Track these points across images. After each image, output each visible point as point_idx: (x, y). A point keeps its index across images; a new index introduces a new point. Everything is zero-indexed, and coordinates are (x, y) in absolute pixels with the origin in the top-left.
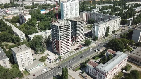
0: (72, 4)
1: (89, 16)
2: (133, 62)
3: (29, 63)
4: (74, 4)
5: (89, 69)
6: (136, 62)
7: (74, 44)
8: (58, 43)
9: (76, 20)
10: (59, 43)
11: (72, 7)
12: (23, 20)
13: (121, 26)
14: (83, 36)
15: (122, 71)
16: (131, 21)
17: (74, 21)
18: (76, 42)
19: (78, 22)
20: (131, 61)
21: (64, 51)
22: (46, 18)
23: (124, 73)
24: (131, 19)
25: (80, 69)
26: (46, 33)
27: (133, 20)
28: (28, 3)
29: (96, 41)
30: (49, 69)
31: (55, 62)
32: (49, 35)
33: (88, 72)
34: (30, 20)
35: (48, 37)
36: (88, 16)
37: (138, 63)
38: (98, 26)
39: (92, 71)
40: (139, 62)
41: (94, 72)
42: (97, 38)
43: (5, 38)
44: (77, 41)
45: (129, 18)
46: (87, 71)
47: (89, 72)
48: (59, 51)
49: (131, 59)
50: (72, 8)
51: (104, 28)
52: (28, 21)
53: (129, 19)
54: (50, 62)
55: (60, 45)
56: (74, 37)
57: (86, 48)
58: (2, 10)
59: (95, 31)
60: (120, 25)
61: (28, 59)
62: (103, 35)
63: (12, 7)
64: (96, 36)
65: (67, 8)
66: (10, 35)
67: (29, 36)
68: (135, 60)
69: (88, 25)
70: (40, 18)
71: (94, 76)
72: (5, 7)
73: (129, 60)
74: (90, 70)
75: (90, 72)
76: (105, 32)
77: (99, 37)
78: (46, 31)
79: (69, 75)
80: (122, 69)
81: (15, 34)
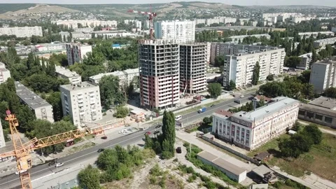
0: (180, 26)
1: (216, 51)
2: (312, 119)
3: (94, 117)
4: (184, 27)
5: (217, 123)
6: (316, 120)
7: (184, 96)
8: (152, 84)
9: (189, 45)
10: (154, 82)
11: (179, 33)
12: (75, 58)
13: (287, 68)
14: (204, 84)
15: (287, 133)
16: (308, 59)
17: (185, 47)
18: (189, 91)
19: (193, 47)
20: (308, 118)
21: (164, 101)
22: (124, 56)
23: (292, 135)
24: (309, 56)
25: (199, 129)
26: (127, 75)
27: (313, 57)
28: (83, 35)
29: (233, 92)
30: (134, 131)
31: (146, 120)
32: (132, 79)
33: (217, 131)
34: (91, 56)
35: (131, 83)
36: (214, 50)
37: (321, 119)
38: (234, 58)
39: (225, 126)
40: (324, 118)
41: (228, 128)
42: (235, 85)
43: (39, 85)
44: (191, 89)
45: (304, 53)
46: (214, 130)
47: (219, 133)
48: (154, 100)
49: (306, 113)
50: (179, 35)
51: (248, 66)
52: (87, 57)
53: (305, 56)
54: (137, 121)
55: (156, 87)
56: (185, 82)
57: (210, 101)
58: (26, 47)
59: (229, 71)
60: (284, 66)
61: (93, 106)
62: (248, 81)
63: (47, 42)
64: (231, 81)
65: (169, 35)
66: (50, 78)
67: (91, 77)
68: (315, 115)
69: (214, 68)
70: (111, 55)
71: (227, 137)
72: (32, 42)
73: (303, 116)
74: (221, 125)
75: (221, 131)
76: (251, 74)
77: (238, 84)
78: (126, 71)
79: (177, 138)
80: (287, 130)
81: (60, 76)
